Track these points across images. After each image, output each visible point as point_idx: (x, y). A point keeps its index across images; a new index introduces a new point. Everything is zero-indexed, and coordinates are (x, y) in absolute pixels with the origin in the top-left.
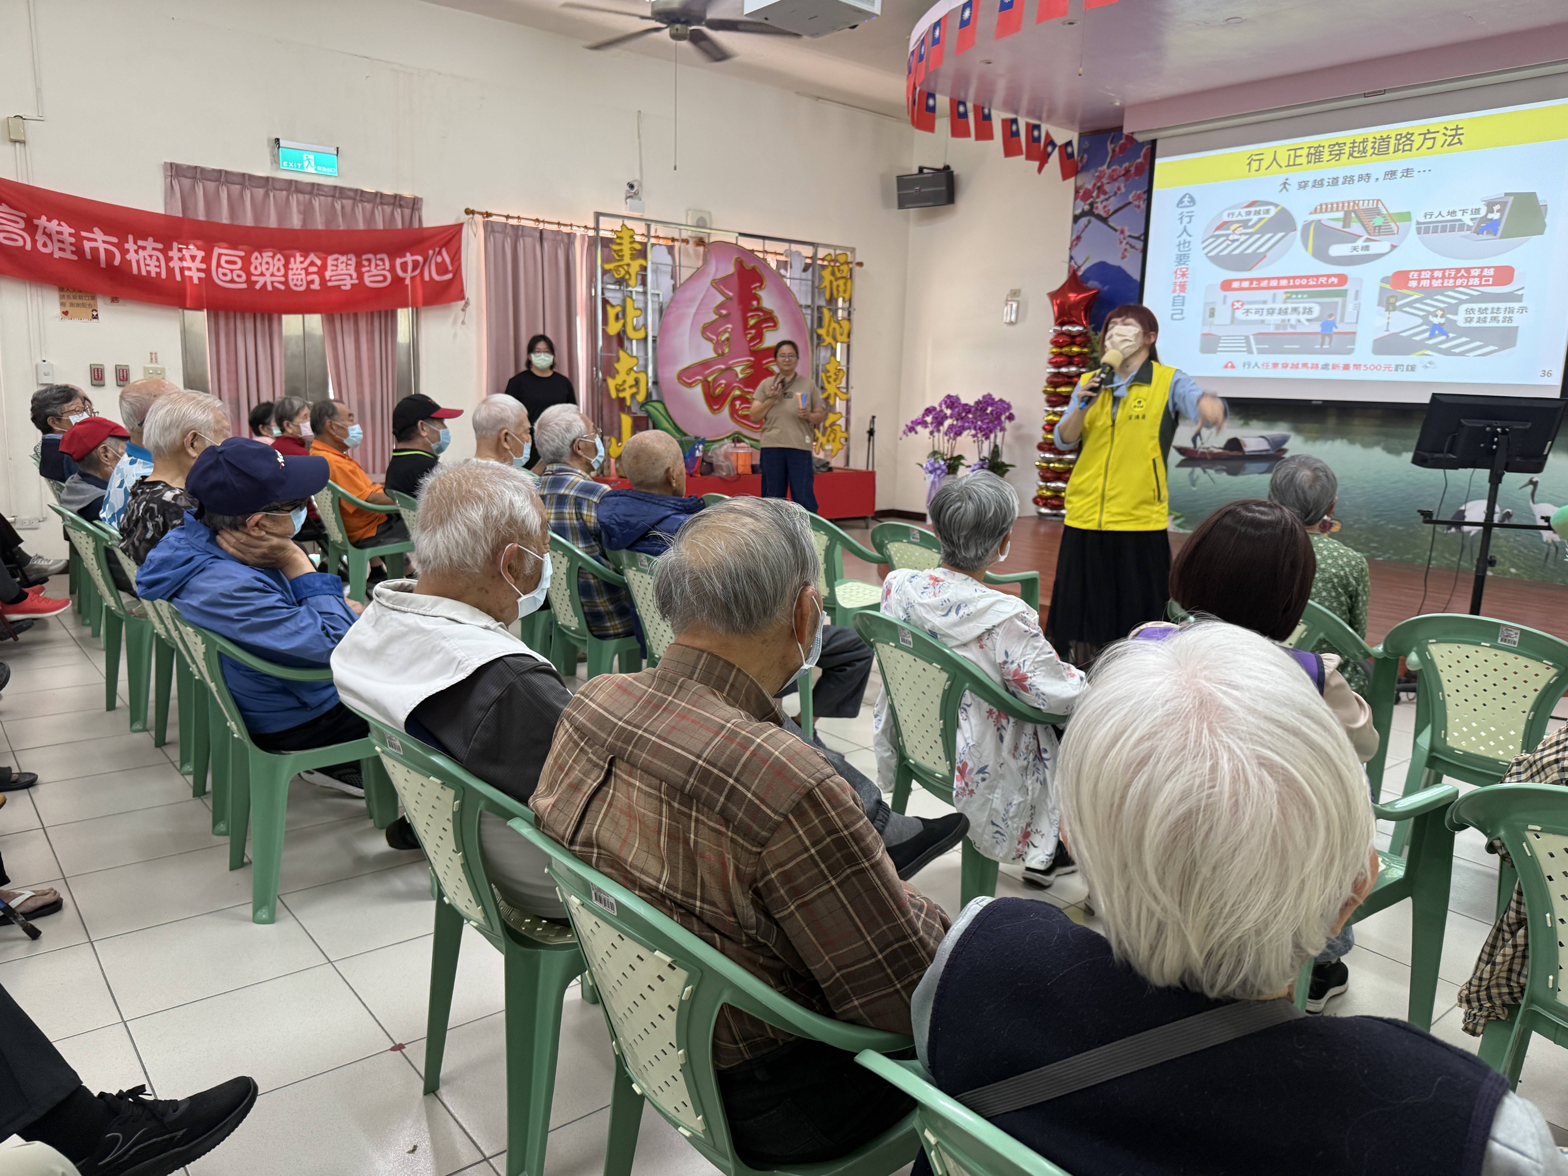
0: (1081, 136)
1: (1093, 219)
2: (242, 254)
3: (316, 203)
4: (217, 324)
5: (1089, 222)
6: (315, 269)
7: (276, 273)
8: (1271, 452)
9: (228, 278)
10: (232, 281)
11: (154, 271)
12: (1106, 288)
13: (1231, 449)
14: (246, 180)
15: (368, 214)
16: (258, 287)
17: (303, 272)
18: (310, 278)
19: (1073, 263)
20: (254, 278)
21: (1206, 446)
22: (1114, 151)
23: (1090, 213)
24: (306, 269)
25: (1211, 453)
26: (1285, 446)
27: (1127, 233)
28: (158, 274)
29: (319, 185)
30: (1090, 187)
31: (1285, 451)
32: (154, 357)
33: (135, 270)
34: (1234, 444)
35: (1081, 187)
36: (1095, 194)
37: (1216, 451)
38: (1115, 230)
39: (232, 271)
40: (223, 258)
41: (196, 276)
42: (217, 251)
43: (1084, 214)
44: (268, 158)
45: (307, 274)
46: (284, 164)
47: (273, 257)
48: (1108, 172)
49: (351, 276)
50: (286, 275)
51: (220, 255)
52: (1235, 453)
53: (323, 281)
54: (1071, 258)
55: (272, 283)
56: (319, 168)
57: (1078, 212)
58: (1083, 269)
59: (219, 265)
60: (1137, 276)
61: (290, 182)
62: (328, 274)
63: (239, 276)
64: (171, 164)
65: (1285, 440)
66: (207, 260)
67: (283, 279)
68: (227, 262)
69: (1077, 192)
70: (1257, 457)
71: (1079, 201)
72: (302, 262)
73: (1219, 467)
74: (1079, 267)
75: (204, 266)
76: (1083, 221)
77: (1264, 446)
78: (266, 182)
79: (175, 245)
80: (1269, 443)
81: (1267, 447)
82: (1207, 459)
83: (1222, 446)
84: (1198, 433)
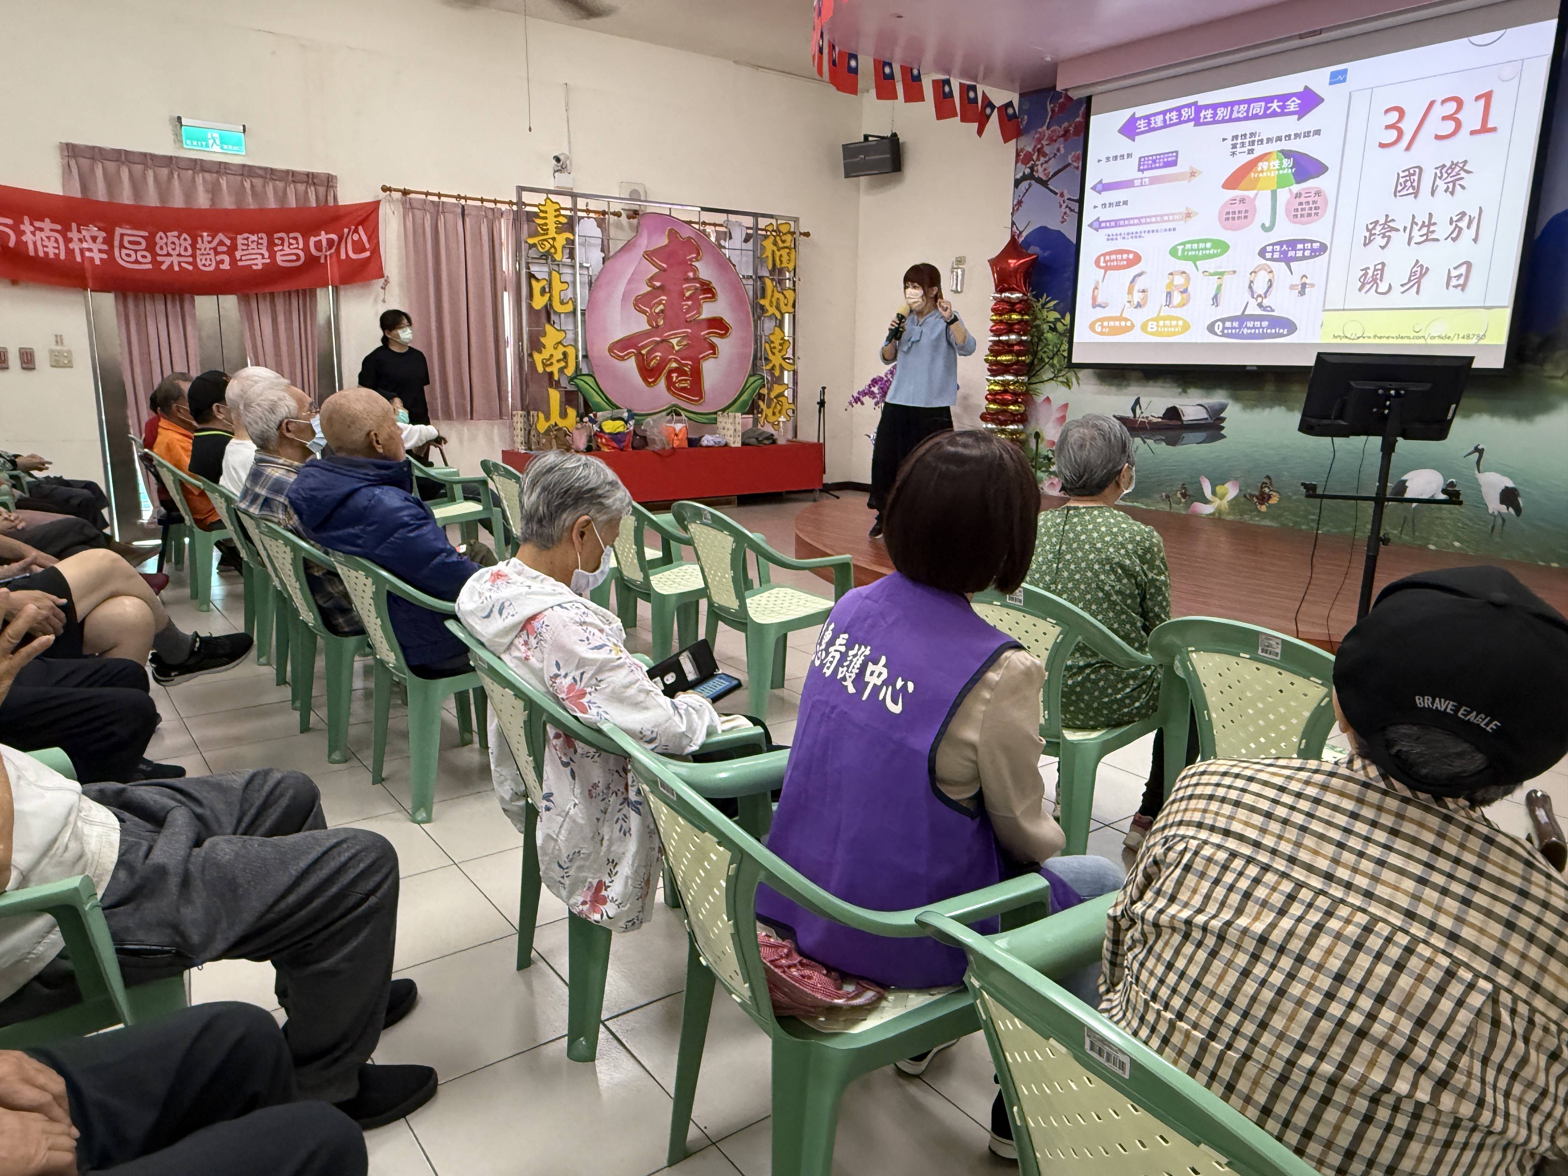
0: (1022, 96)
1: (1033, 182)
2: (146, 234)
3: (223, 182)
4: (126, 306)
5: (1030, 185)
6: (225, 249)
7: (183, 253)
8: (1210, 421)
9: (133, 259)
10: (137, 262)
11: (51, 252)
12: (1046, 254)
13: (1170, 419)
14: (148, 160)
15: (280, 194)
16: (164, 267)
17: (212, 252)
18: (219, 258)
19: (1015, 229)
20: (159, 259)
22: (1053, 111)
23: (1030, 177)
24: (215, 249)
25: (1150, 423)
26: (1223, 415)
27: (1067, 196)
28: (57, 255)
29: (226, 163)
30: (1030, 150)
31: (1223, 419)
32: (59, 340)
33: (32, 253)
34: (1173, 413)
35: (1022, 150)
36: (1035, 157)
37: (1155, 420)
38: (1056, 193)
39: (136, 251)
40: (126, 239)
41: (97, 257)
42: (118, 231)
43: (1024, 178)
44: (171, 137)
45: (217, 253)
46: (187, 144)
47: (179, 237)
48: (1047, 133)
49: (263, 255)
50: (194, 256)
51: (122, 235)
52: (1174, 422)
53: (233, 261)
54: (1013, 223)
55: (179, 263)
56: (225, 147)
57: (1018, 177)
58: (1024, 234)
59: (122, 246)
60: (1074, 242)
61: (195, 161)
62: (238, 254)
63: (144, 257)
64: (67, 144)
65: (1223, 408)
66: (109, 241)
67: (191, 259)
68: (130, 242)
69: (1018, 155)
70: (1195, 426)
71: (1019, 164)
72: (209, 242)
73: (1159, 437)
74: (1021, 233)
75: (105, 247)
76: (1024, 185)
77: (1202, 414)
78: (169, 161)
79: (74, 225)
80: (1208, 412)
81: (1206, 416)
82: (1145, 429)
83: (1161, 415)
84: (1137, 402)
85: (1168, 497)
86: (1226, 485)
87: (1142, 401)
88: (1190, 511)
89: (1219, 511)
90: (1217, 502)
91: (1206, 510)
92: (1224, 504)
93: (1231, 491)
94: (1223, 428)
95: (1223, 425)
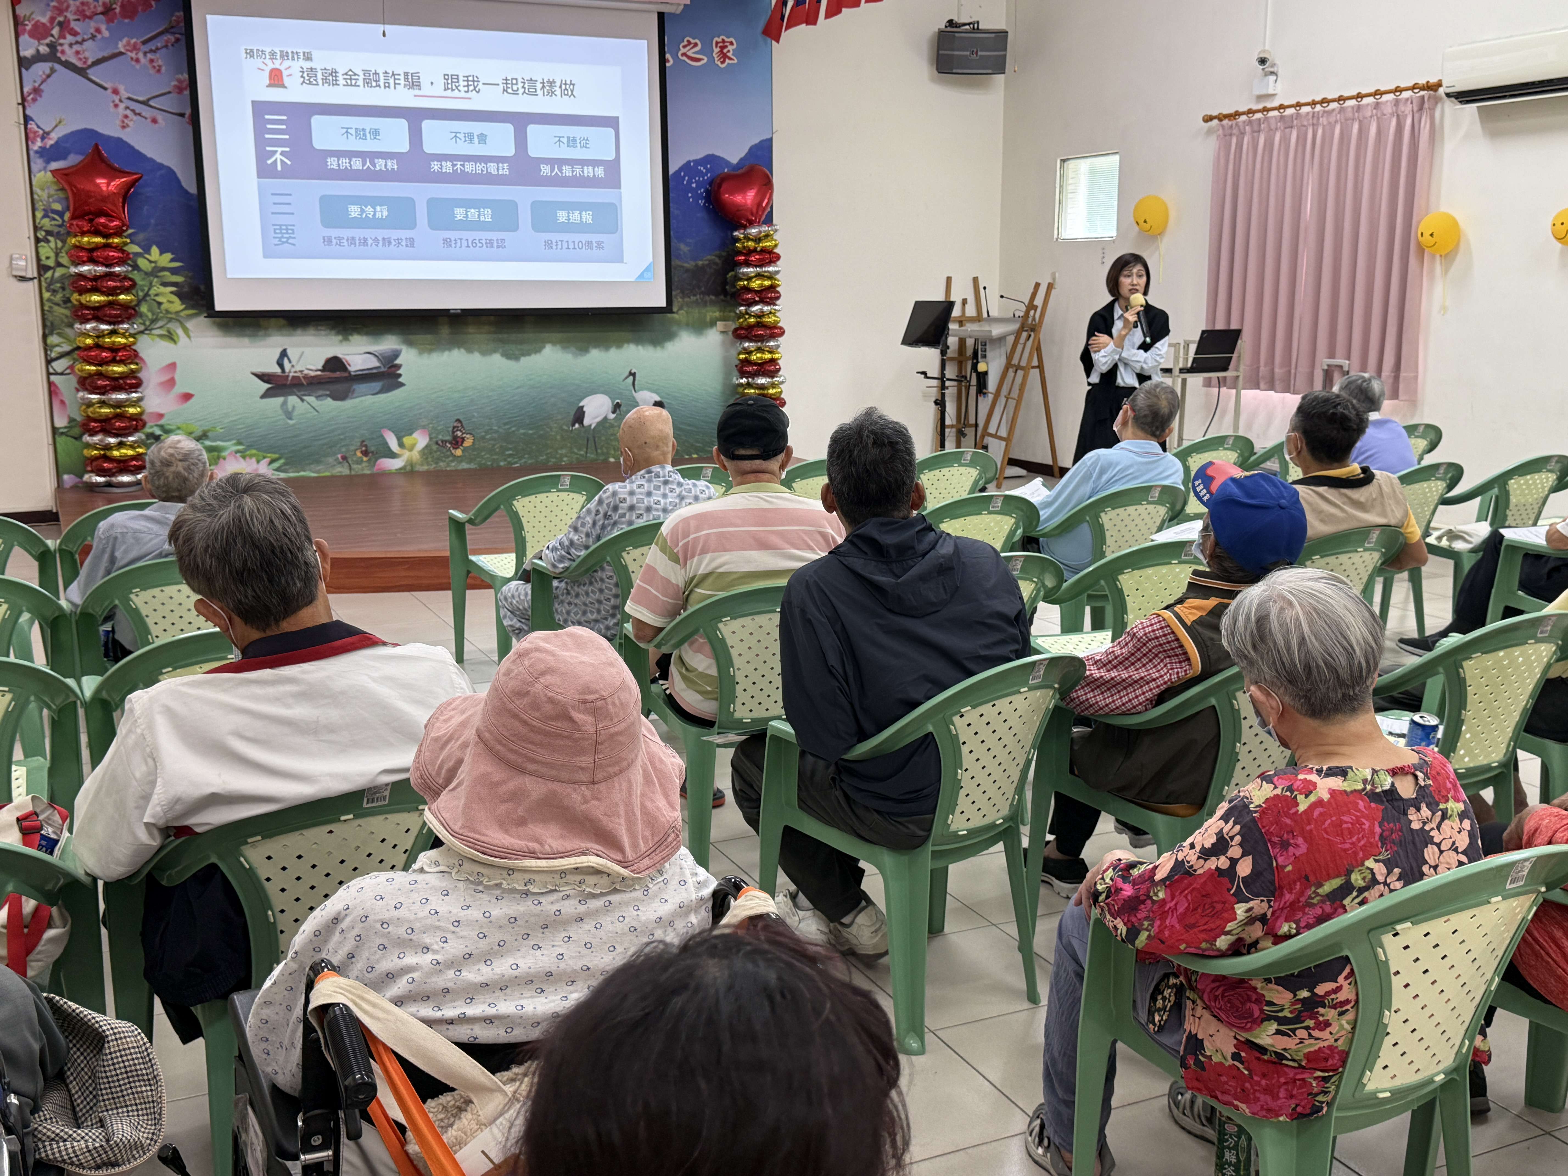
1: (57, 66)
5: (53, 70)
8: (383, 369)
13: (333, 370)
19: (32, 126)
25: (306, 377)
26: (397, 362)
27: (124, 94)
30: (44, 20)
31: (399, 367)
34: (335, 364)
35: (25, 19)
36: (55, 31)
37: (312, 374)
38: (105, 89)
43: (38, 58)
52: (338, 374)
54: (27, 119)
57: (28, 53)
58: (54, 137)
65: (396, 354)
69: (18, 25)
70: (366, 377)
71: (24, 37)
73: (321, 393)
74: (48, 133)
76: (41, 69)
77: (373, 363)
80: (379, 359)
81: (377, 364)
82: (302, 384)
83: (320, 367)
84: (284, 354)
85: (344, 458)
86: (415, 435)
87: (289, 352)
88: (375, 470)
89: (411, 463)
90: (406, 455)
91: (394, 464)
92: (415, 455)
93: (420, 440)
94: (400, 375)
95: (399, 372)
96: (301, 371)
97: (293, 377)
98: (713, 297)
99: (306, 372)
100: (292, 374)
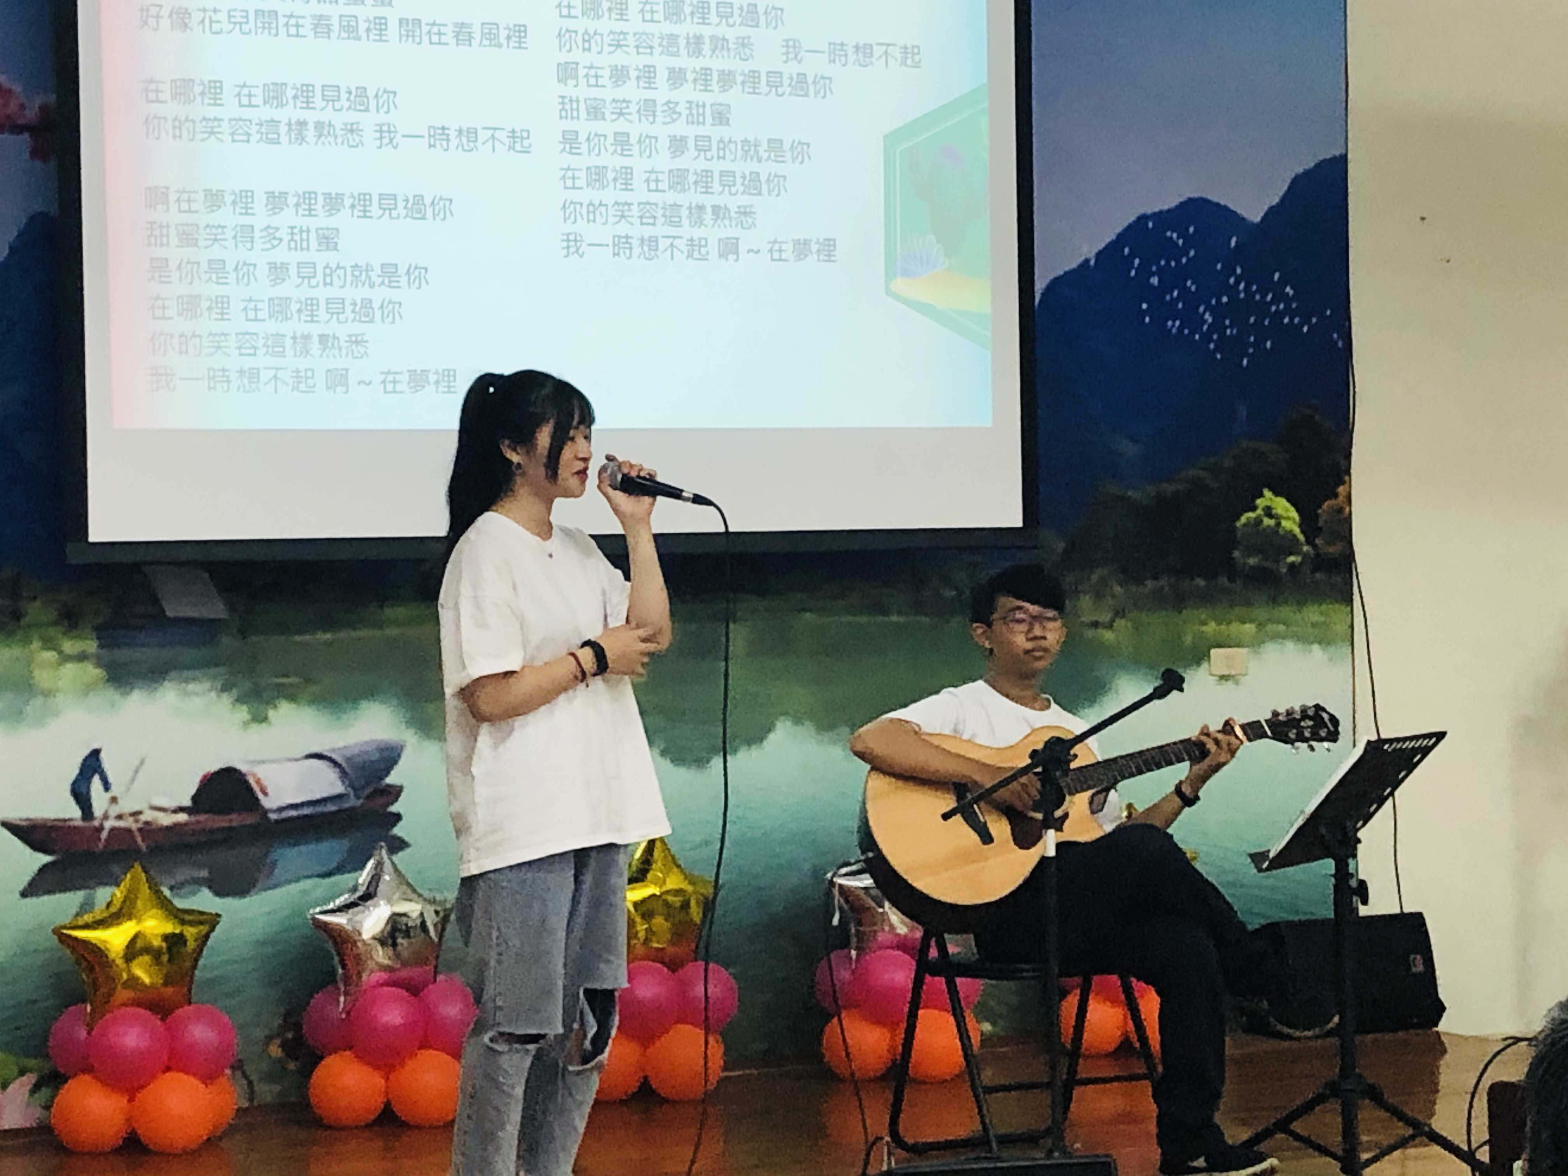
8: (353, 802)
13: (221, 809)
21: (126, 806)
25: (148, 829)
26: (392, 779)
31: (395, 792)
34: (226, 790)
37: (166, 820)
52: (235, 820)
65: (390, 757)
70: (307, 823)
77: (326, 784)
80: (344, 774)
81: (339, 788)
82: (138, 851)
83: (187, 802)
84: (93, 763)
94: (398, 817)
95: (394, 808)
96: (136, 814)
97: (113, 830)
98: (1201, 582)
99: (148, 816)
100: (108, 825)
